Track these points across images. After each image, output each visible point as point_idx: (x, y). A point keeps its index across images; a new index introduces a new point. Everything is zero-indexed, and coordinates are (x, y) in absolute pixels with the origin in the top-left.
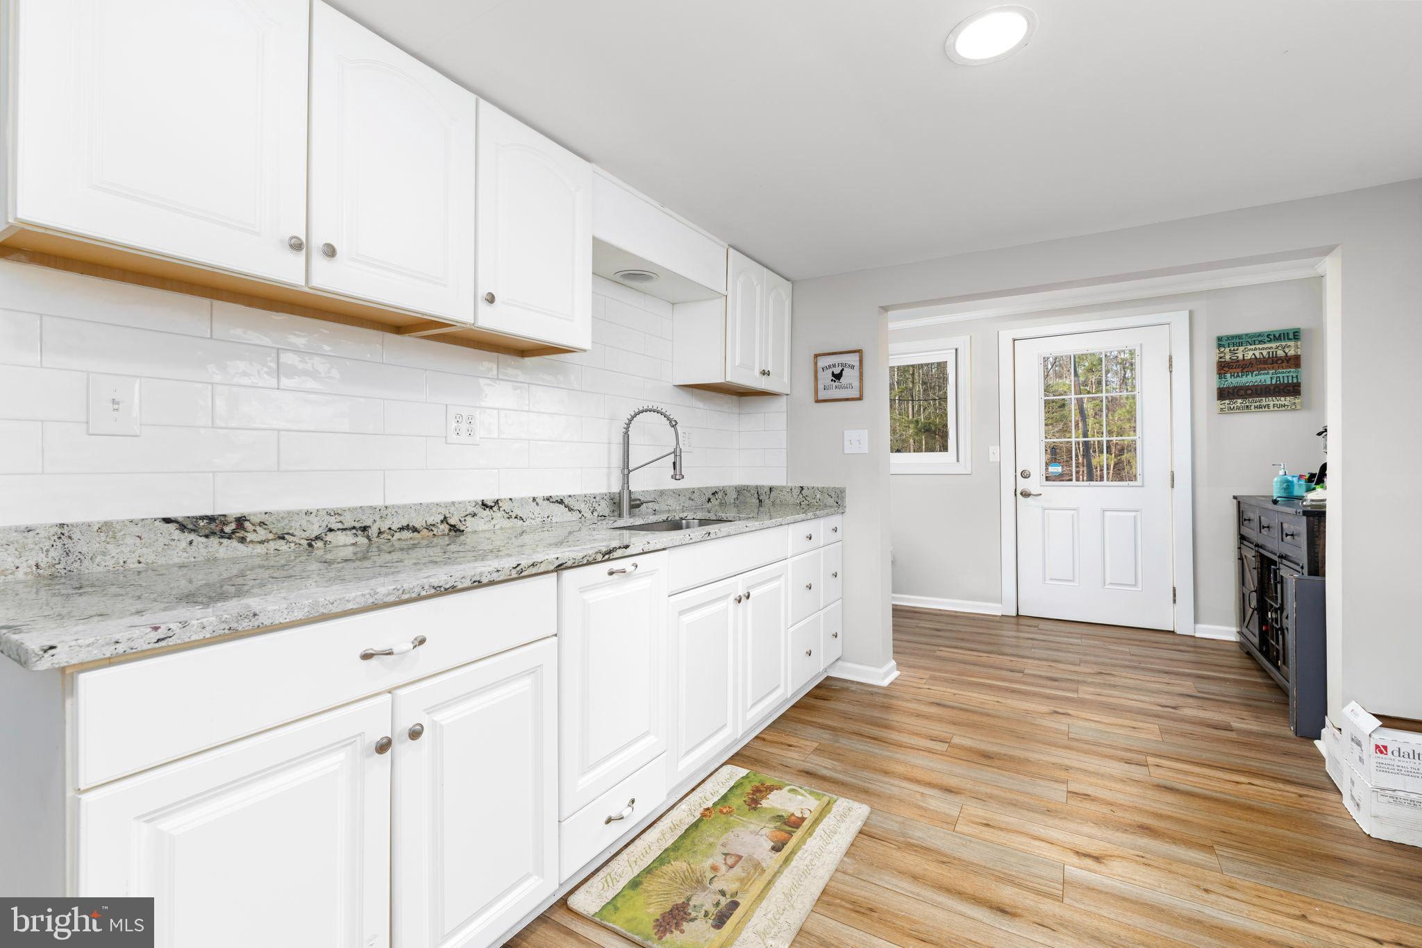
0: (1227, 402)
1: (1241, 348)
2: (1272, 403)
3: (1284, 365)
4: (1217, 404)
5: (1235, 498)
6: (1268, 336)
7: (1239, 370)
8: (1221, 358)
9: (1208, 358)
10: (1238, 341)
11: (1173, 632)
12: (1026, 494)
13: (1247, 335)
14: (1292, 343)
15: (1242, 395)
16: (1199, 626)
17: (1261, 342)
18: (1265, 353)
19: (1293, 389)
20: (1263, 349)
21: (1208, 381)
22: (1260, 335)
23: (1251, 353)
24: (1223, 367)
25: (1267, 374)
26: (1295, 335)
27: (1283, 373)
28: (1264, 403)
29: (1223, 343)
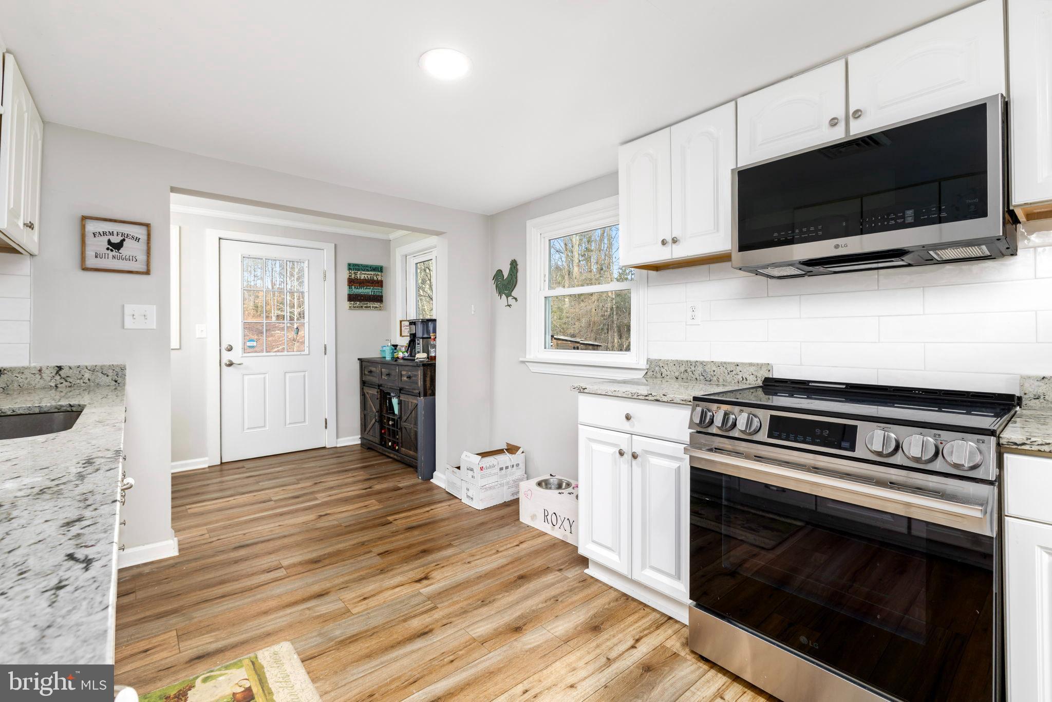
0: (353, 303)
1: (359, 272)
2: (372, 305)
3: (377, 285)
4: (347, 304)
5: (359, 359)
6: (370, 267)
7: (358, 285)
8: (350, 276)
9: (344, 275)
10: (357, 267)
11: (325, 447)
12: (230, 364)
13: (361, 265)
14: (379, 273)
15: (359, 300)
16: (339, 440)
17: (368, 271)
18: (369, 276)
19: (379, 299)
20: (368, 274)
21: (344, 290)
22: (367, 266)
23: (363, 276)
24: (351, 282)
25: (370, 289)
26: (379, 269)
27: (376, 289)
28: (369, 305)
29: (352, 267)
